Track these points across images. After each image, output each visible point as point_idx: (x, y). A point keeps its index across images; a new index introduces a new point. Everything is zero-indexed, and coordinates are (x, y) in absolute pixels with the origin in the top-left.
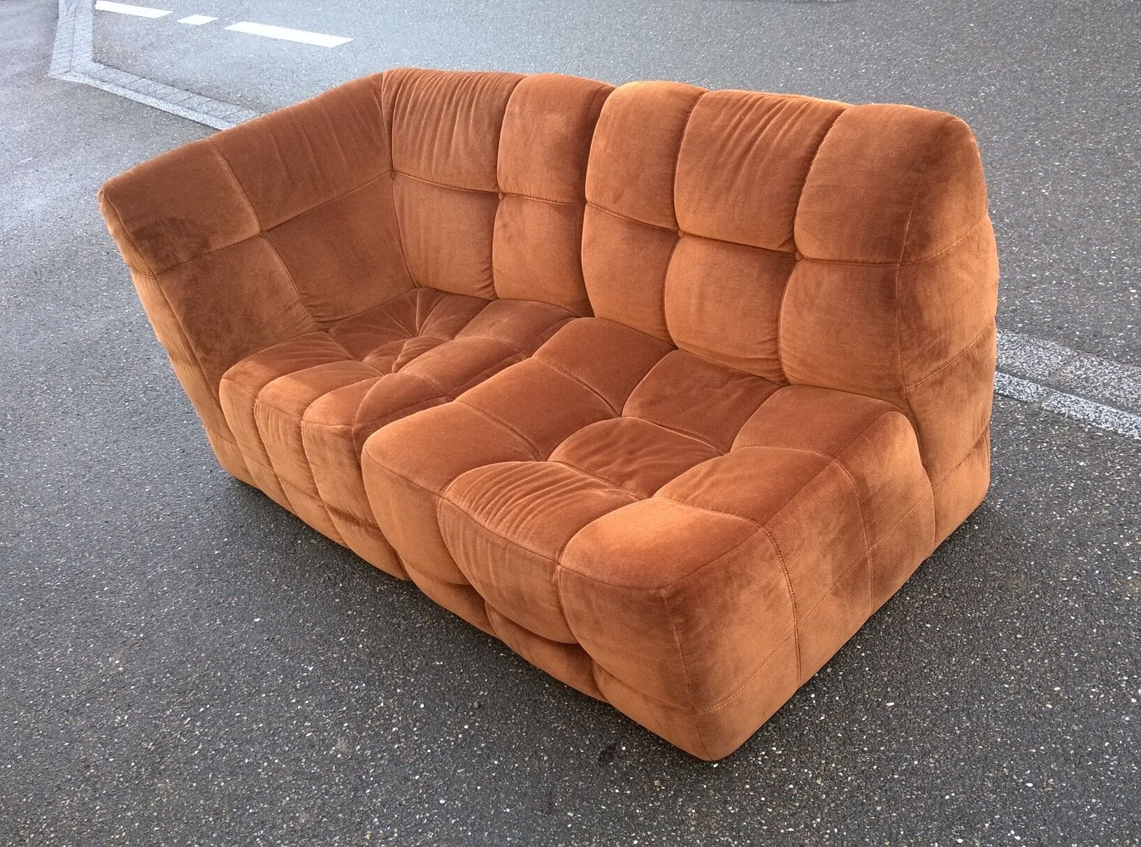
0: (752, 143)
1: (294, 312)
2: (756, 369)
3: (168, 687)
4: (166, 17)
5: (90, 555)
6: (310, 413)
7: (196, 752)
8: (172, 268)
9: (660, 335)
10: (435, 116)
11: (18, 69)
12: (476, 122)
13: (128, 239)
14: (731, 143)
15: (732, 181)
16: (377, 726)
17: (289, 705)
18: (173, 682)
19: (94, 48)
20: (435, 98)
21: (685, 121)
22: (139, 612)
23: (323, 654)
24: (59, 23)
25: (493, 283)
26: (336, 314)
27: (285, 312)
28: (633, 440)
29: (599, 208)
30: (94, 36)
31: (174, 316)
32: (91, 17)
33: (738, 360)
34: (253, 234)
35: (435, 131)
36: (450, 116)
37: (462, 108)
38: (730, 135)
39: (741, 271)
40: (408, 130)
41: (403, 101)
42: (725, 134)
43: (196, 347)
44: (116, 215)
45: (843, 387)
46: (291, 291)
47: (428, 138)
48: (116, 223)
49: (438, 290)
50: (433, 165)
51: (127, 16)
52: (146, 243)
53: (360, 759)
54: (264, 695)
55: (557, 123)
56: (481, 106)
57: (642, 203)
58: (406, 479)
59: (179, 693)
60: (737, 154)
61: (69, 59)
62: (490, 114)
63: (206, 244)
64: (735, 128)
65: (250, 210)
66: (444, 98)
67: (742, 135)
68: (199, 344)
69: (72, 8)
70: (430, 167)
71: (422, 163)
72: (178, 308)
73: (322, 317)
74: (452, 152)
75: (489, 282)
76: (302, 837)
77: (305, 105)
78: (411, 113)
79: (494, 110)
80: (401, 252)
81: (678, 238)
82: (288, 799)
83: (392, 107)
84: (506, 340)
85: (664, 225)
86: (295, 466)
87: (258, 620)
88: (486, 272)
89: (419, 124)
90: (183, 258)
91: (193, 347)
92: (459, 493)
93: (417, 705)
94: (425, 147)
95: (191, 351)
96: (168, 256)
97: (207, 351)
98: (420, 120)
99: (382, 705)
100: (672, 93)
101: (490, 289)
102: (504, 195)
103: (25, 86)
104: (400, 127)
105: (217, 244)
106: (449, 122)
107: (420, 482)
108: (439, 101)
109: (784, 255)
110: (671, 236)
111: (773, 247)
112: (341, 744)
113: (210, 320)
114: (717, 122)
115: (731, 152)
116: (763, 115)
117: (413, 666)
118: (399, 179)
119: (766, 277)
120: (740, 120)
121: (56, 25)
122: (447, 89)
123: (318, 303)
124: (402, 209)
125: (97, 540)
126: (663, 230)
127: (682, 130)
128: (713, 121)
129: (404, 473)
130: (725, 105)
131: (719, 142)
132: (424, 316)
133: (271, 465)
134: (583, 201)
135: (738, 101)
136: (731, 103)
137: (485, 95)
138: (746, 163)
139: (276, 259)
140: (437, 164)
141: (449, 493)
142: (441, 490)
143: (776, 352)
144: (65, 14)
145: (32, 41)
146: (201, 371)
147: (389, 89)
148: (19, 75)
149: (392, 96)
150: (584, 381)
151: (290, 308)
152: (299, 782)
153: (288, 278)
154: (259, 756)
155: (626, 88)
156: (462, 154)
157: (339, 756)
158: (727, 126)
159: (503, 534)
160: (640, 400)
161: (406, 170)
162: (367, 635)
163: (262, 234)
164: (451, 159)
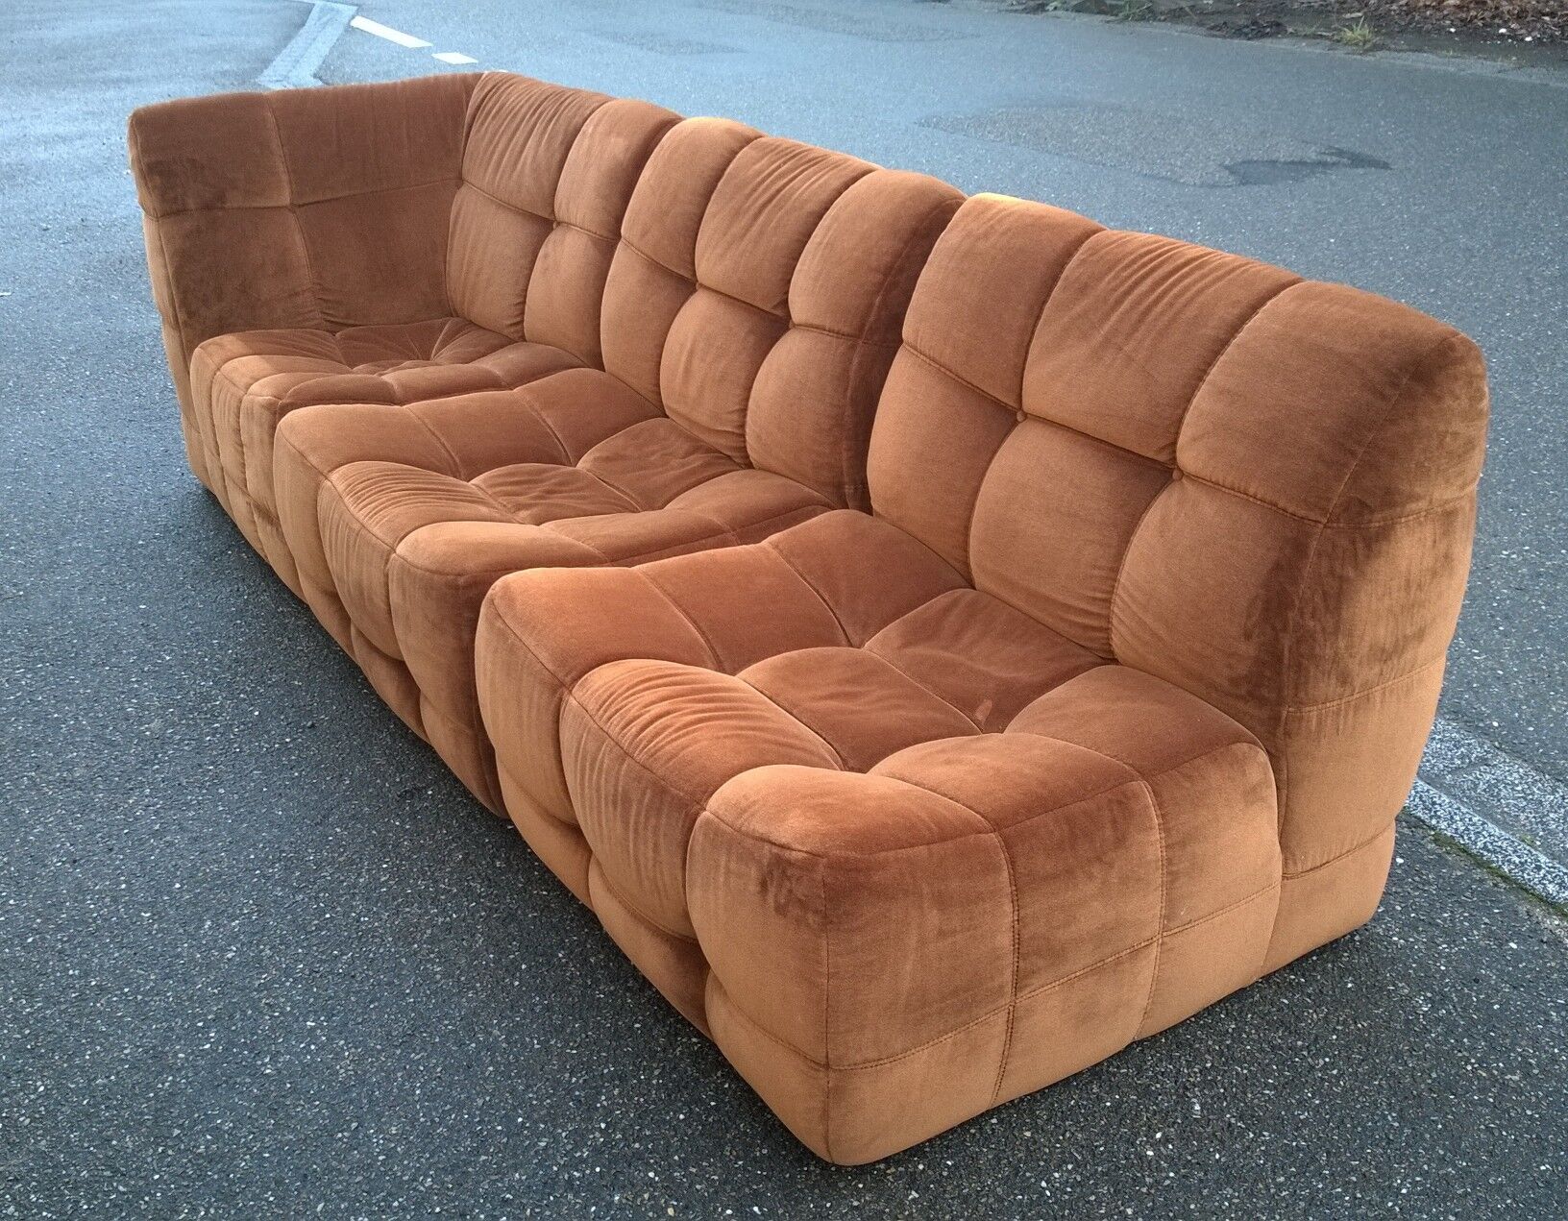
0: (779, 191)
1: (299, 300)
2: (721, 443)
3: (20, 640)
4: (420, 50)
5: (15, 517)
6: (255, 387)
7: (12, 698)
8: (178, 213)
9: (651, 396)
10: (514, 125)
11: (227, 67)
12: (550, 138)
13: (141, 170)
14: (761, 189)
15: (747, 230)
16: (200, 719)
17: (128, 681)
18: (26, 637)
19: (323, 63)
20: (522, 107)
21: (729, 161)
22: (31, 574)
23: (187, 649)
24: (301, 31)
25: (522, 321)
26: (348, 316)
27: (290, 296)
28: (561, 484)
29: (630, 244)
30: (331, 52)
31: (166, 266)
32: (341, 30)
33: (709, 430)
34: (280, 204)
35: (510, 140)
36: (528, 129)
37: (543, 121)
38: (763, 180)
39: (731, 329)
40: (484, 135)
41: (490, 104)
42: (759, 179)
43: (179, 307)
44: (136, 143)
45: (786, 472)
46: (305, 276)
47: (501, 146)
48: (134, 151)
49: (471, 322)
50: (498, 178)
51: (379, 39)
52: (157, 179)
53: (167, 740)
54: (107, 668)
55: (619, 147)
56: (561, 121)
57: (666, 242)
58: (302, 455)
59: (26, 647)
60: (761, 201)
61: (289, 68)
62: (566, 131)
63: (221, 197)
64: (770, 175)
65: (285, 177)
66: (530, 108)
67: (773, 183)
68: (184, 303)
69: (325, 19)
70: (494, 178)
71: (488, 174)
72: (171, 258)
73: (331, 315)
74: (519, 166)
75: (518, 319)
76: (68, 786)
77: (386, 87)
78: (494, 118)
79: (571, 128)
80: (443, 270)
81: (695, 291)
82: (75, 754)
83: (479, 107)
84: (498, 372)
85: (681, 272)
86: (233, 450)
87: (144, 607)
88: (518, 307)
89: (497, 130)
90: (191, 204)
91: (177, 306)
92: (345, 477)
93: (252, 712)
94: (495, 157)
95: (175, 310)
96: (176, 198)
97: (191, 314)
98: (500, 127)
99: (218, 703)
100: (730, 132)
101: (519, 327)
102: (559, 224)
103: (224, 85)
104: (478, 131)
105: (234, 200)
106: (525, 134)
107: (313, 459)
108: (523, 110)
109: (775, 319)
110: (687, 285)
111: (767, 308)
112: (156, 724)
113: (202, 281)
114: (757, 166)
115: (757, 199)
116: (802, 165)
117: (270, 679)
118: (464, 189)
119: (751, 339)
120: (779, 167)
121: (297, 33)
122: (536, 100)
123: (331, 298)
124: (456, 223)
125: (30, 507)
126: (682, 277)
127: (724, 170)
128: (754, 164)
129: (302, 448)
130: (772, 151)
131: (750, 187)
132: (444, 344)
133: (219, 455)
134: (619, 236)
135: (787, 148)
136: (780, 149)
137: (569, 111)
138: (766, 211)
139: (298, 238)
140: (501, 178)
141: (335, 476)
142: (329, 471)
143: (742, 426)
144: (313, 22)
145: (259, 42)
146: (180, 336)
147: (482, 89)
148: (224, 74)
149: (481, 97)
150: (550, 423)
151: (297, 294)
152: (95, 744)
153: (304, 261)
154: (70, 715)
155: (693, 122)
156: (527, 170)
157: (148, 733)
158: (764, 171)
159: (361, 519)
160: (598, 455)
161: (472, 181)
162: (242, 645)
163: (293, 207)
164: (515, 174)
